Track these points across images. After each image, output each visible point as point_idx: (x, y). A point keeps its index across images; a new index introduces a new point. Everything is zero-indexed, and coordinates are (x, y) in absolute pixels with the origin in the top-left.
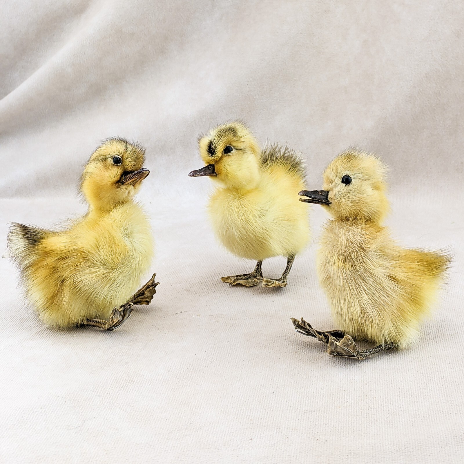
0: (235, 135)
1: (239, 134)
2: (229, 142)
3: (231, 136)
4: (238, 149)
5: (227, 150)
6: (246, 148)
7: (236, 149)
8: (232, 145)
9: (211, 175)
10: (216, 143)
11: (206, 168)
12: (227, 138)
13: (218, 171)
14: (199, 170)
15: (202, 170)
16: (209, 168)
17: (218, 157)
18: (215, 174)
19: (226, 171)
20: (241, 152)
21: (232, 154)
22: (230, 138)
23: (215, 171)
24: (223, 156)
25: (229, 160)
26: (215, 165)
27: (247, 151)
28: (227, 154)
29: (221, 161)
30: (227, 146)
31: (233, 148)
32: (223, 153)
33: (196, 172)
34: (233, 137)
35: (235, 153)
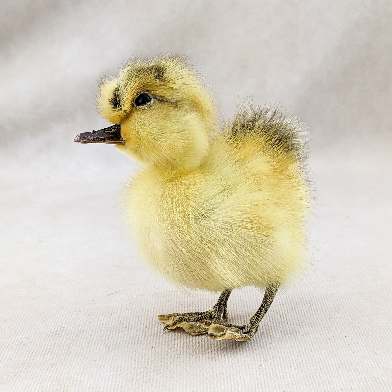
0: (158, 77)
2: (144, 86)
3: (150, 77)
6: (179, 99)
7: (158, 100)
8: (150, 92)
9: (115, 142)
10: (122, 87)
11: (106, 130)
12: (141, 79)
13: (125, 135)
14: (93, 132)
15: (98, 133)
16: (111, 130)
17: (125, 111)
18: (122, 140)
19: (137, 135)
20: (167, 105)
21: (148, 108)
22: (147, 79)
23: (122, 135)
24: (133, 110)
25: (143, 116)
26: (121, 125)
27: (181, 104)
28: (140, 107)
29: (130, 119)
30: (142, 93)
31: (151, 97)
32: (133, 106)
33: (86, 134)
34: (153, 79)
35: (155, 106)
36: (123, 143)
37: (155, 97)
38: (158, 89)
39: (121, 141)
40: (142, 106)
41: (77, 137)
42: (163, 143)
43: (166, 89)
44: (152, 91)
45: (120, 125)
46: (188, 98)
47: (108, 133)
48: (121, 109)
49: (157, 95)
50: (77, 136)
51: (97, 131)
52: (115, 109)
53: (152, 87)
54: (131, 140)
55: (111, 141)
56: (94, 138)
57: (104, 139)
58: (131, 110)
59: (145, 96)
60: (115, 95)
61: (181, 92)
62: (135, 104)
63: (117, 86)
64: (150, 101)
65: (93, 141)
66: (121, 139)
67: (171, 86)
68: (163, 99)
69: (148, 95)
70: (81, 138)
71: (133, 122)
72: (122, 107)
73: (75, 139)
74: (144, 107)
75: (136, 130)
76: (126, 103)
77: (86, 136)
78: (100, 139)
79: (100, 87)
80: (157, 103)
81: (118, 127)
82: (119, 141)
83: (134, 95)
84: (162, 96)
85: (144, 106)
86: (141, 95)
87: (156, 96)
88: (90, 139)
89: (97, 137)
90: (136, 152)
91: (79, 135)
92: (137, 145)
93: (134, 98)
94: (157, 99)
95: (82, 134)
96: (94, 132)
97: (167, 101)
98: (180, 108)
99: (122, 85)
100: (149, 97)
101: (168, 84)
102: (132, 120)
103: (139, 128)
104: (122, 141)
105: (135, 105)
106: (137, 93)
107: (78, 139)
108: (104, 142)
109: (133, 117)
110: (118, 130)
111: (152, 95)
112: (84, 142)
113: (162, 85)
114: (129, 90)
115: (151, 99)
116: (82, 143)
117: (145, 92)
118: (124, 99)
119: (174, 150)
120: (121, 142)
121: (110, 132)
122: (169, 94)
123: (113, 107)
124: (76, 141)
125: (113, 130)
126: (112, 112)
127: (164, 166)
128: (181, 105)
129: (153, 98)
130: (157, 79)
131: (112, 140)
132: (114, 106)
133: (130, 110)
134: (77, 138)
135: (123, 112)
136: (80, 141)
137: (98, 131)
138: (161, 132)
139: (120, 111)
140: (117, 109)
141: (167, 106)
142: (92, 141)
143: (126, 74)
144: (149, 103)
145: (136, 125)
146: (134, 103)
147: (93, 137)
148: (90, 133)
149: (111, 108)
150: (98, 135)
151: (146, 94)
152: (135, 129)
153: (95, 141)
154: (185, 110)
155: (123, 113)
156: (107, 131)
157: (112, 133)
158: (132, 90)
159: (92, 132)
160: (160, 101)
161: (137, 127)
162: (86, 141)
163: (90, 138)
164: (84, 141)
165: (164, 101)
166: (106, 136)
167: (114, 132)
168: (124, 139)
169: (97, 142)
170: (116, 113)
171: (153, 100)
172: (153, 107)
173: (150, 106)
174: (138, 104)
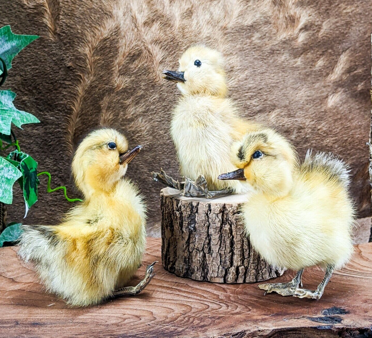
0: (265, 141)
1: (269, 140)
2: (258, 147)
3: (261, 142)
4: (267, 155)
5: (256, 155)
6: (276, 154)
9: (241, 179)
10: (245, 147)
12: (256, 143)
13: (247, 176)
15: (231, 174)
17: (247, 162)
19: (254, 175)
20: (270, 157)
23: (245, 175)
24: (252, 161)
25: (257, 164)
26: (244, 169)
27: (278, 157)
28: (256, 159)
34: (263, 143)
36: (245, 179)
37: (263, 152)
38: (265, 149)
44: (262, 150)
46: (281, 153)
49: (265, 152)
52: (241, 160)
53: (262, 147)
54: (250, 178)
57: (235, 178)
59: (258, 153)
60: (240, 152)
61: (277, 150)
64: (261, 155)
65: (229, 179)
66: (244, 177)
67: (273, 147)
72: (245, 159)
74: (258, 159)
76: (248, 157)
77: (225, 176)
80: (265, 156)
82: (243, 179)
83: (252, 152)
86: (256, 152)
90: (253, 185)
93: (252, 154)
94: (265, 154)
97: (270, 155)
100: (260, 153)
101: (270, 146)
102: (251, 167)
106: (254, 151)
109: (251, 165)
110: (242, 172)
113: (268, 146)
117: (258, 150)
118: (247, 154)
122: (271, 151)
126: (239, 162)
130: (265, 143)
131: (239, 178)
132: (240, 158)
133: (250, 161)
138: (268, 173)
139: (244, 162)
144: (260, 157)
145: (253, 169)
146: (252, 157)
149: (238, 159)
152: (253, 172)
156: (236, 173)
158: (251, 149)
162: (225, 179)
163: (227, 177)
166: (236, 176)
167: (239, 173)
170: (242, 163)
171: (263, 155)
172: (263, 159)
173: (261, 159)
174: (254, 158)
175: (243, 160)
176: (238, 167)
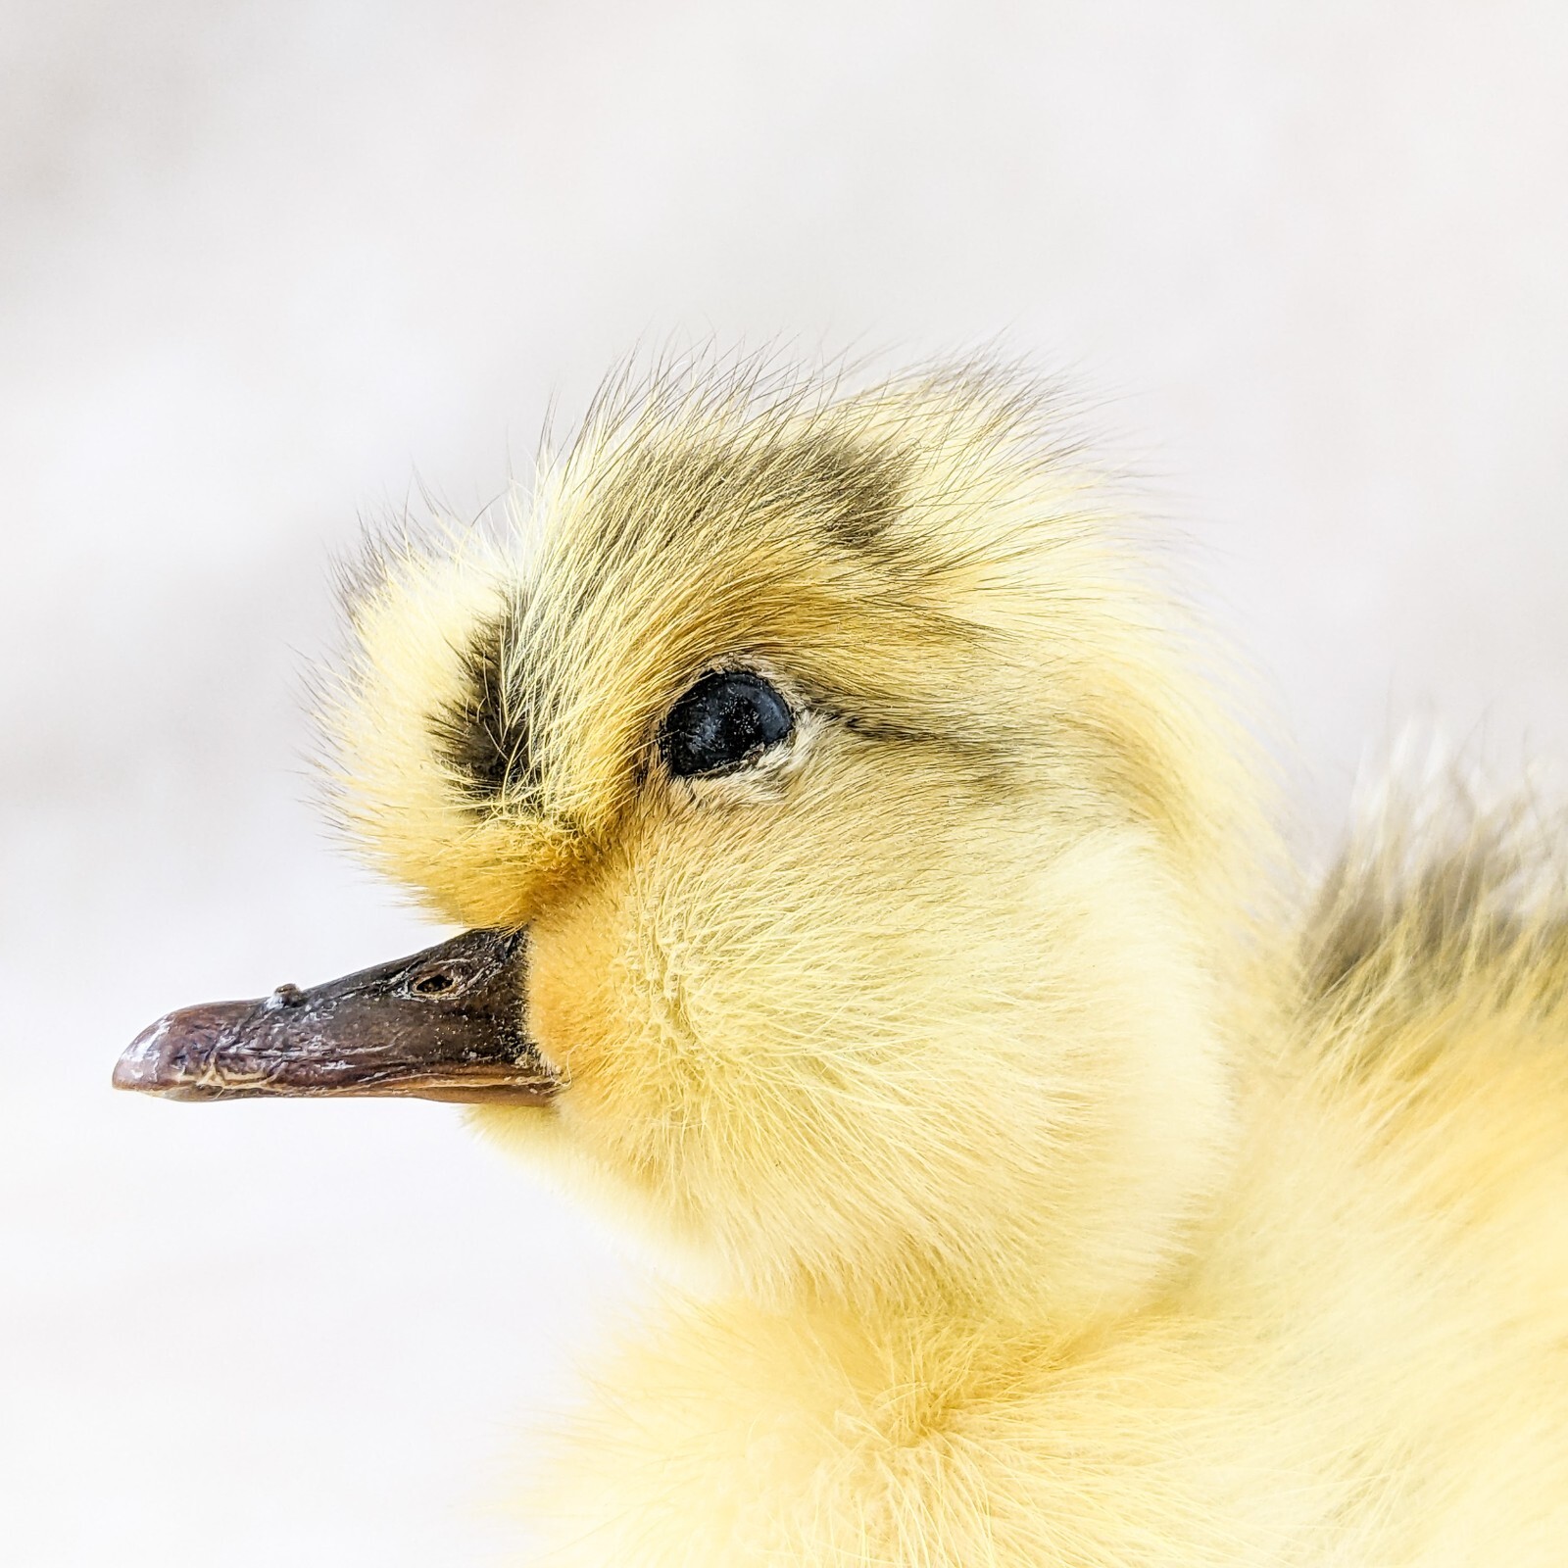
6: (1014, 720)
7: (851, 725)
8: (783, 658)
9: (473, 1083)
10: (552, 613)
11: (400, 984)
12: (715, 549)
13: (562, 1033)
14: (286, 1002)
15: (326, 1005)
16: (440, 982)
17: (570, 822)
18: (527, 1072)
19: (668, 1031)
20: (922, 771)
21: (769, 796)
22: (763, 552)
23: (535, 1026)
24: (643, 810)
25: (725, 869)
26: (531, 936)
27: (1028, 764)
28: (701, 786)
29: (613, 889)
30: (718, 665)
31: (795, 701)
32: (641, 774)
33: (224, 1022)
34: (813, 545)
35: (826, 777)
36: (540, 1093)
37: (824, 698)
38: (849, 637)
39: (519, 1081)
40: (722, 781)
41: (144, 1047)
42: (897, 1108)
43: (917, 635)
44: (807, 652)
45: (516, 938)
46: (1076, 716)
47: (417, 1012)
48: (534, 805)
49: (844, 682)
50: (141, 1038)
51: (323, 992)
52: (486, 803)
53: (802, 612)
54: (617, 1076)
55: (435, 1084)
56: (294, 1054)
57: (378, 1068)
58: (622, 815)
59: (745, 692)
60: (486, 680)
61: (1032, 664)
62: (652, 761)
63: (494, 608)
64: (784, 734)
65: (280, 1080)
66: (521, 1062)
67: (959, 613)
68: (895, 714)
69: (767, 682)
70: (176, 1058)
71: (636, 916)
72: (546, 786)
73: (120, 1064)
74: (740, 784)
75: (660, 985)
76: (578, 756)
77: (223, 1041)
78: (342, 1066)
79: (352, 614)
80: (838, 749)
81: (498, 958)
82: (507, 1080)
83: (655, 683)
84: (882, 695)
85: (736, 776)
86: (711, 685)
87: (836, 689)
88: (253, 1063)
89: (316, 1045)
90: (650, 1171)
91: (163, 1030)
92: (665, 1122)
93: (651, 712)
94: (843, 720)
95: (189, 1021)
96: (292, 1000)
97: (922, 738)
98: (1021, 792)
99: (553, 592)
100: (778, 699)
101: (925, 591)
102: (629, 902)
103: (696, 969)
104: (532, 1080)
105: (659, 771)
106: (682, 665)
107: (145, 1063)
108: (377, 1087)
109: (637, 872)
110: (499, 977)
111: (804, 685)
112: (201, 1089)
113: (888, 601)
114: (616, 644)
115: (789, 713)
116: (182, 1097)
117: (748, 660)
118: (570, 715)
119: (977, 1157)
120: (519, 1090)
121: (435, 997)
122: (939, 679)
123: (469, 781)
124: (131, 1087)
125: (457, 979)
126: (462, 823)
127: (878, 1291)
128: (1029, 774)
129: (811, 709)
130: (845, 553)
131: (448, 1075)
132: (478, 772)
133: (611, 815)
134: (139, 1059)
135: (551, 828)
136: (163, 1084)
137: (331, 986)
138: (876, 1005)
139: (534, 822)
140: (502, 803)
141: (921, 777)
142: (278, 1088)
143: (581, 503)
144: (774, 757)
145: (661, 942)
146: (649, 748)
147: (286, 1047)
148: (259, 1006)
149: (447, 790)
150: (332, 1030)
151: (747, 677)
152: (651, 976)
153: (293, 1083)
154: (1060, 815)
155: (556, 841)
156: (405, 993)
157: (452, 1013)
158: (637, 645)
159: (274, 1002)
160: (867, 735)
161: (671, 961)
162: (218, 1081)
163: (258, 1053)
164: (203, 1081)
165: (901, 736)
166: (395, 1037)
167: (463, 998)
168: (546, 1060)
169: (314, 1090)
170: (491, 835)
171: (809, 731)
172: (811, 792)
173: (780, 781)
174: (685, 763)
175: (511, 795)
176: (444, 901)
